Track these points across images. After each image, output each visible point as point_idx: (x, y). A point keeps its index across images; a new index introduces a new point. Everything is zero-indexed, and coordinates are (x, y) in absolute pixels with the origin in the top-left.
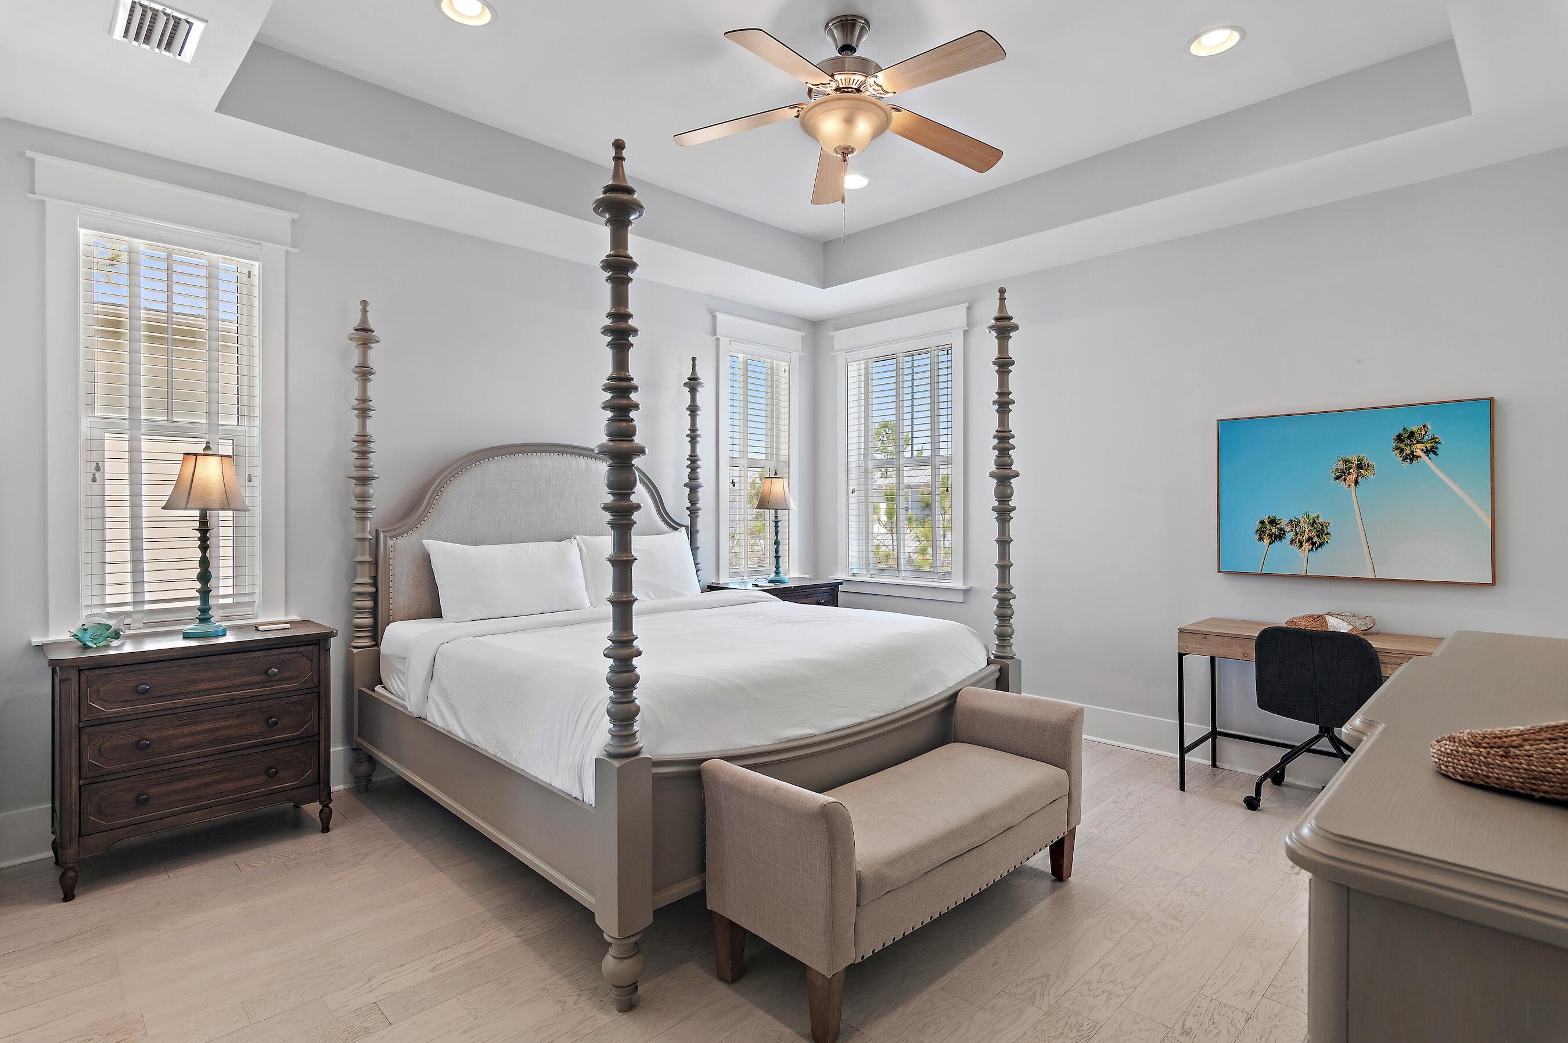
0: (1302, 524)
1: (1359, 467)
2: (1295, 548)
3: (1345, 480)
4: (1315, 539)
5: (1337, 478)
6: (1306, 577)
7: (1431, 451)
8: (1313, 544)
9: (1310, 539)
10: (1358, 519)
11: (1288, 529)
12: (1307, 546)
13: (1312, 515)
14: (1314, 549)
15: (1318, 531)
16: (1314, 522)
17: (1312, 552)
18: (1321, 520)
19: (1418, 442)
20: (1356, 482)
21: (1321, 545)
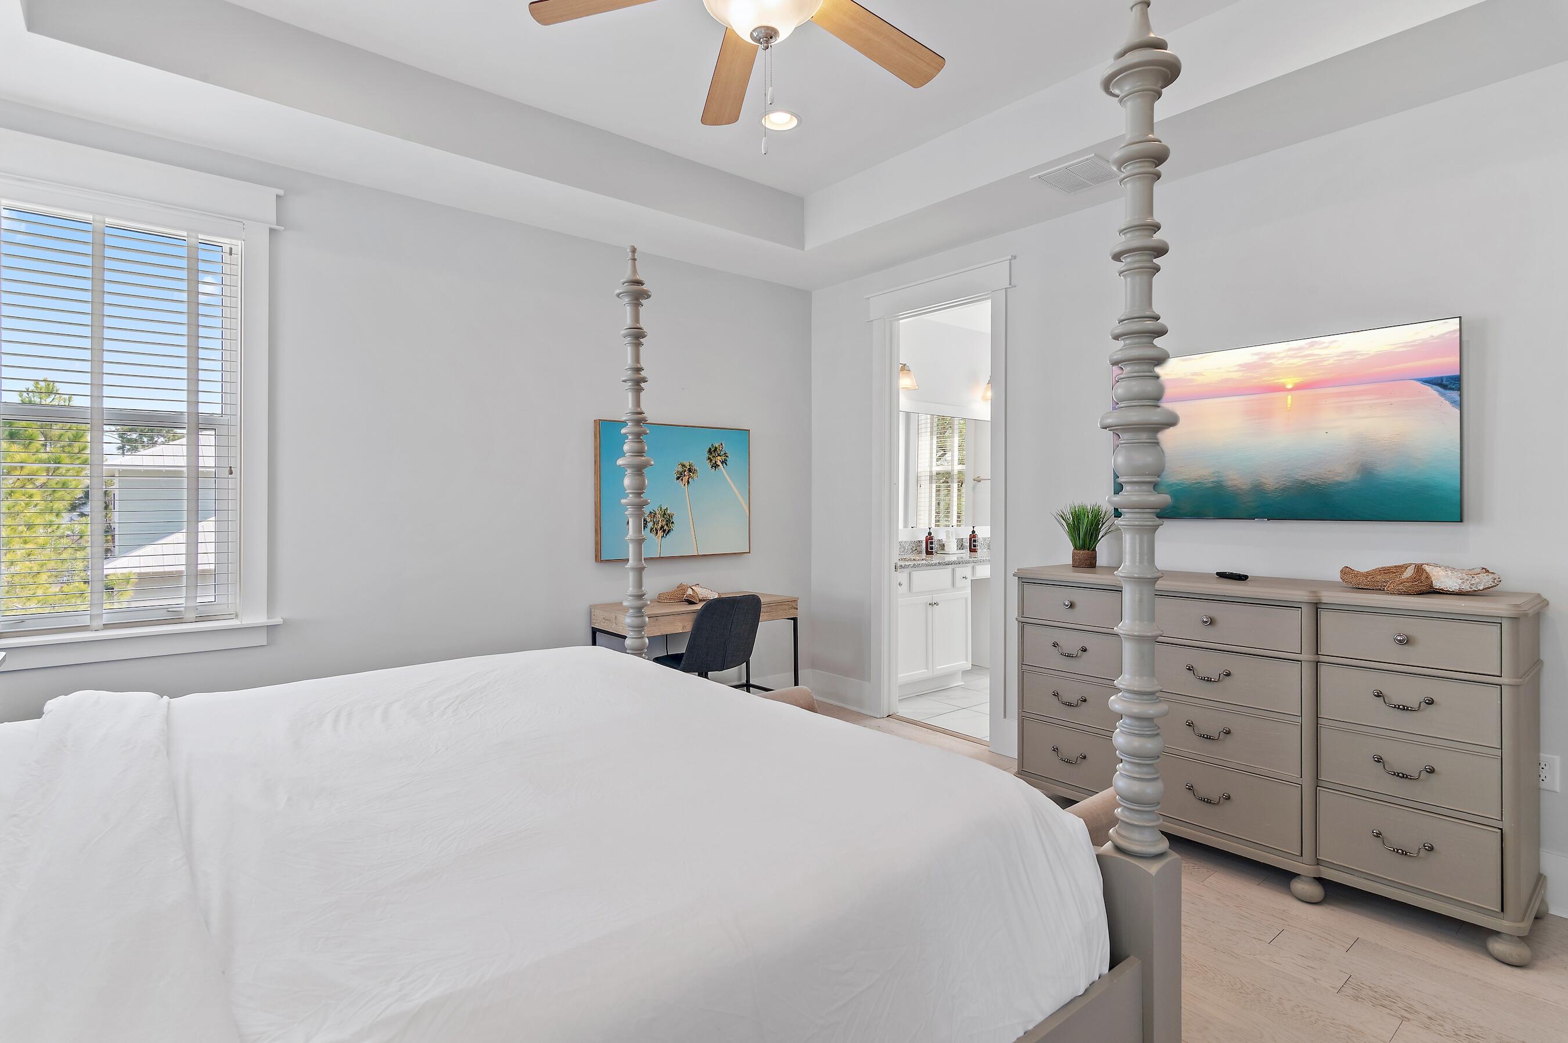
0: (658, 516)
1: (690, 470)
2: (653, 535)
3: (682, 480)
4: (665, 527)
5: (678, 478)
6: (661, 558)
7: (724, 462)
8: (664, 531)
9: (662, 527)
10: (689, 510)
11: (648, 519)
12: (660, 533)
13: (664, 508)
14: (665, 535)
15: (667, 521)
16: (665, 514)
17: (663, 538)
18: (668, 512)
19: (719, 455)
20: (688, 482)
21: (669, 531)
